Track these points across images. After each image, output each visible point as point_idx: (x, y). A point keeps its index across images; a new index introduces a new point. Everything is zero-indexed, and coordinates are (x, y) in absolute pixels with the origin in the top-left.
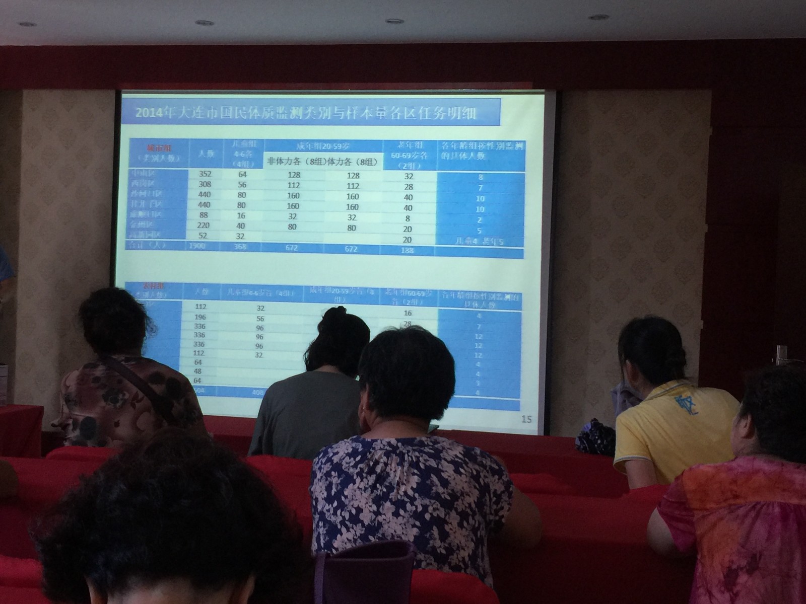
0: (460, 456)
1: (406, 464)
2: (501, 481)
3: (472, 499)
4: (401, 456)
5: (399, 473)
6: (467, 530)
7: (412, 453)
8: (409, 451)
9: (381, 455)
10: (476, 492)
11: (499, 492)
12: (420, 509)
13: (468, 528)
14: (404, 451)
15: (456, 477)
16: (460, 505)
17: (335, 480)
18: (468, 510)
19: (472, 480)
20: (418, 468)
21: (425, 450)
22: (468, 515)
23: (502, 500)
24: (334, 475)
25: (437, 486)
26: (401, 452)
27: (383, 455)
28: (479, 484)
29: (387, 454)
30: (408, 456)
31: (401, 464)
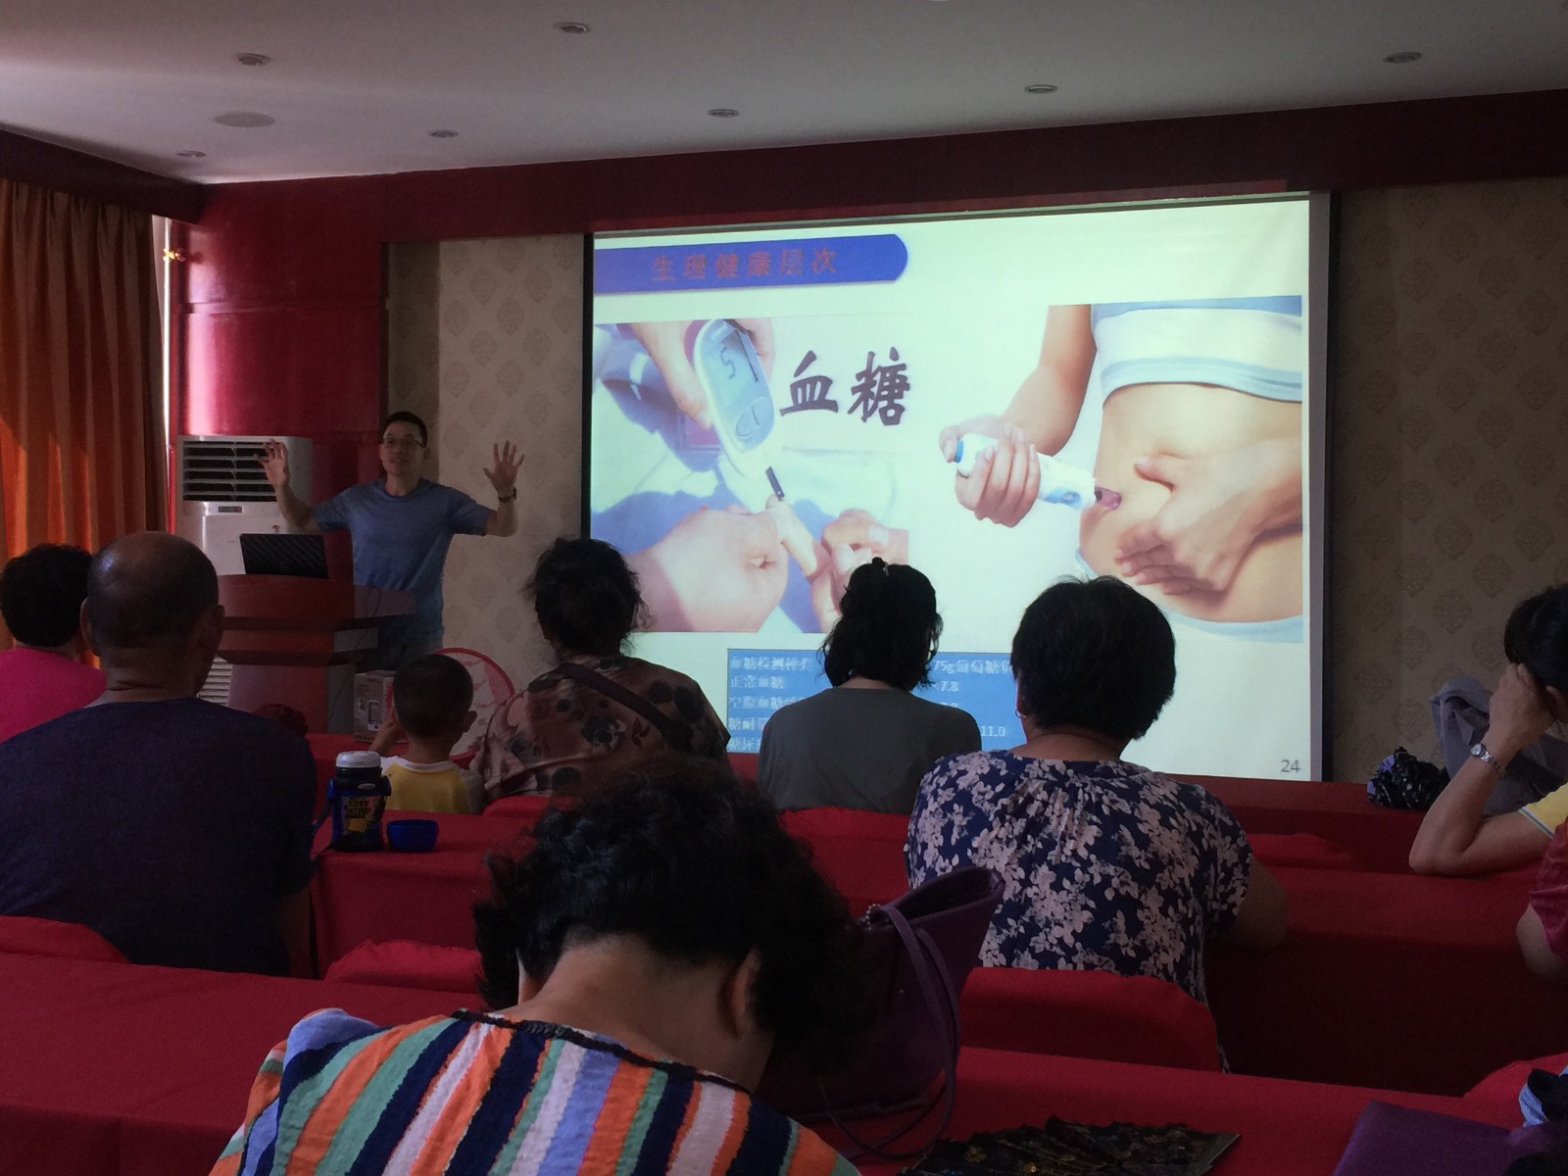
0: (1172, 798)
1: (1079, 806)
2: (1234, 846)
3: (1185, 872)
4: (1072, 791)
5: (1065, 819)
6: (1172, 921)
7: (1091, 789)
8: (1085, 785)
9: (1039, 786)
10: (1194, 861)
11: (1229, 865)
12: (1097, 880)
13: (1174, 919)
14: (1078, 784)
15: (1163, 833)
16: (1165, 879)
17: (959, 820)
18: (1178, 889)
19: (1189, 840)
20: (1099, 812)
21: (1113, 784)
22: (1176, 896)
23: (1234, 878)
24: (957, 811)
25: (1129, 845)
26: (1072, 785)
27: (1041, 790)
28: (1200, 846)
29: (1049, 788)
30: (1084, 792)
31: (1071, 804)
